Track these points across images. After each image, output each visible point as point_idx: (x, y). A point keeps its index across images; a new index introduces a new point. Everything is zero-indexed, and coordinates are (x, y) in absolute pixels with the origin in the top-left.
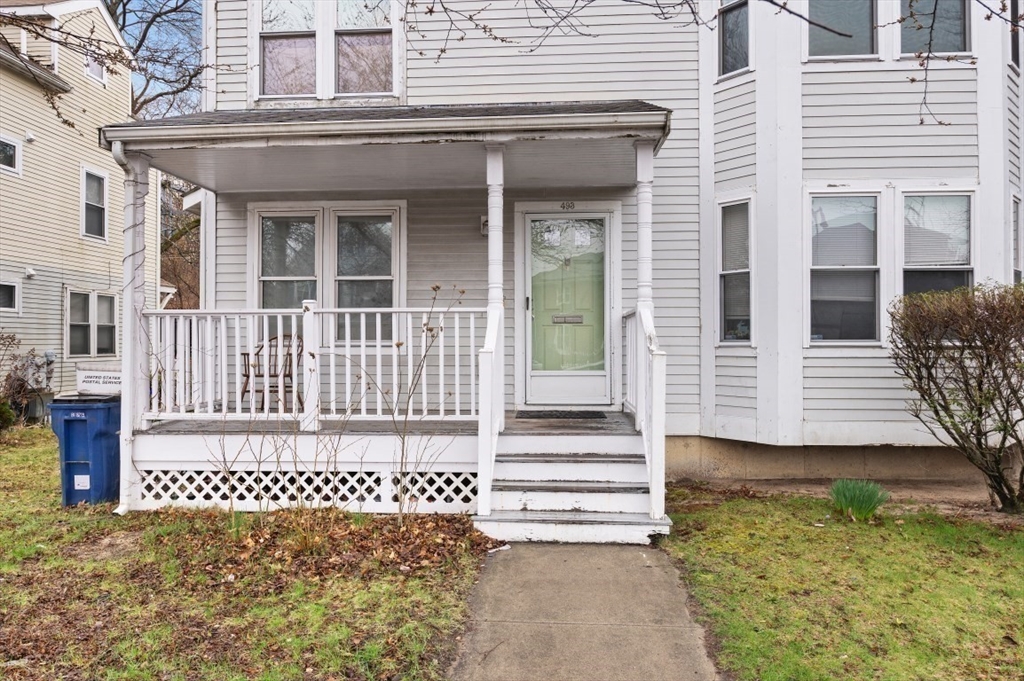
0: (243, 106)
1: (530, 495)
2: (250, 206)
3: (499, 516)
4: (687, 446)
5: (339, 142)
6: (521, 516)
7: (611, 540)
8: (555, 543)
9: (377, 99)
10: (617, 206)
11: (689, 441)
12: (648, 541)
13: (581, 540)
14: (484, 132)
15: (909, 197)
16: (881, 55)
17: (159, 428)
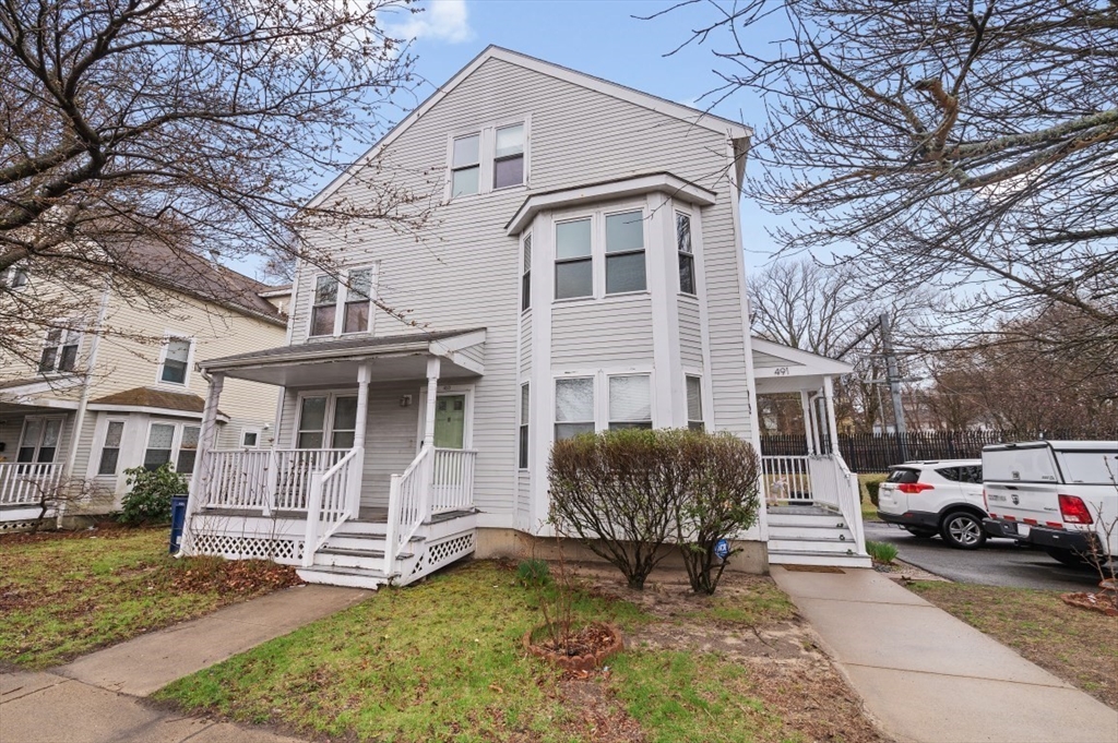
0: (302, 342)
1: (337, 557)
2: (299, 393)
3: (315, 568)
4: (507, 535)
5: (290, 364)
6: (330, 569)
7: (358, 585)
8: (332, 585)
9: (360, 335)
10: (472, 387)
11: (508, 532)
12: (376, 588)
13: (345, 584)
14: (352, 356)
15: (613, 378)
16: (594, 296)
17: (208, 511)
